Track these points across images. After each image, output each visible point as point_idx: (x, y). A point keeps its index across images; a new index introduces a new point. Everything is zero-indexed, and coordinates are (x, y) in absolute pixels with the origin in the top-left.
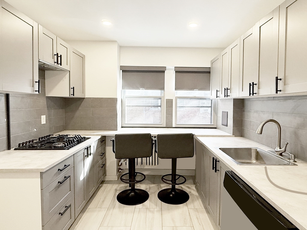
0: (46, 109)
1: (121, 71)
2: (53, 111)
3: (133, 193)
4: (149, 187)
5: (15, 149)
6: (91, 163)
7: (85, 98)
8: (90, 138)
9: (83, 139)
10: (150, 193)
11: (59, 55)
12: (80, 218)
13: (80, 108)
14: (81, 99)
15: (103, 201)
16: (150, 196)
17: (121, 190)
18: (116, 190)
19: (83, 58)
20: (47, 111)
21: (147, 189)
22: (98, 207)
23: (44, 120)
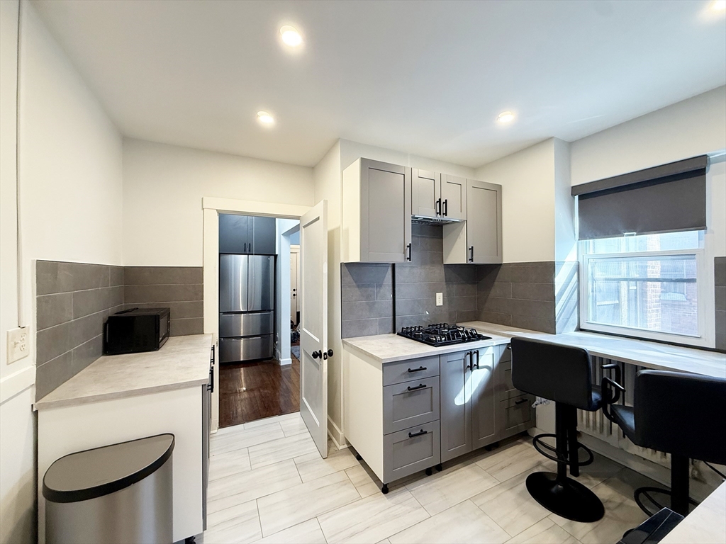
0: (444, 283)
1: (577, 197)
2: (455, 287)
3: (560, 486)
4: (620, 501)
5: (398, 334)
6: (483, 384)
7: (501, 264)
8: (490, 338)
9: (475, 337)
10: (610, 515)
11: (443, 201)
12: (456, 470)
13: (496, 283)
14: (496, 267)
15: (502, 468)
16: (605, 520)
17: (548, 469)
18: (539, 464)
19: (497, 191)
20: (445, 286)
21: (610, 502)
22: (488, 471)
23: (439, 299)
